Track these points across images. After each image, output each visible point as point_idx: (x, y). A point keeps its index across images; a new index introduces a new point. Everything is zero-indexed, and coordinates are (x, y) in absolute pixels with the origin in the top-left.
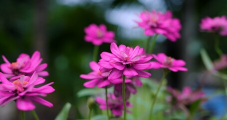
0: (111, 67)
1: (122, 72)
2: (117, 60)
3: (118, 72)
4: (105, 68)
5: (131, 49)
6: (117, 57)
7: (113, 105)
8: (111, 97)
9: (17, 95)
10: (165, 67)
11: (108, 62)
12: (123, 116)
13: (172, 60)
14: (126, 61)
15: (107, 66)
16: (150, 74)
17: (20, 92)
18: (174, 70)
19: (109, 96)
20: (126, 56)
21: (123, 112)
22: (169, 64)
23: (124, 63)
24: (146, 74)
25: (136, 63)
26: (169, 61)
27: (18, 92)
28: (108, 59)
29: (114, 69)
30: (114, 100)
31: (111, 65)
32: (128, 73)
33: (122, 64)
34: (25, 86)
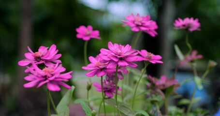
0: (109, 59)
1: (117, 63)
2: (113, 54)
3: (114, 63)
4: (104, 60)
5: (123, 47)
6: (112, 52)
7: (107, 88)
8: (105, 82)
9: (46, 79)
10: (147, 60)
11: (106, 55)
12: (114, 98)
13: (152, 55)
14: (119, 56)
15: (106, 58)
16: (137, 65)
17: (49, 77)
18: (153, 62)
19: (103, 81)
20: (119, 51)
21: (114, 94)
22: (150, 58)
23: (118, 57)
24: (134, 65)
25: (127, 57)
26: (149, 56)
27: (47, 77)
28: (106, 54)
29: (111, 61)
30: (107, 84)
31: (109, 58)
32: (120, 64)
33: (117, 57)
34: (52, 73)
